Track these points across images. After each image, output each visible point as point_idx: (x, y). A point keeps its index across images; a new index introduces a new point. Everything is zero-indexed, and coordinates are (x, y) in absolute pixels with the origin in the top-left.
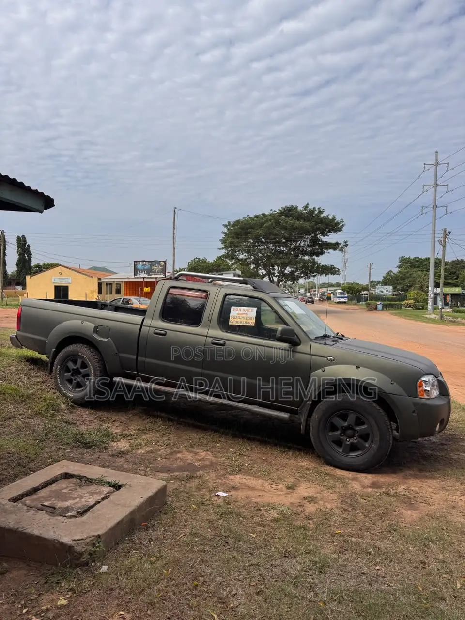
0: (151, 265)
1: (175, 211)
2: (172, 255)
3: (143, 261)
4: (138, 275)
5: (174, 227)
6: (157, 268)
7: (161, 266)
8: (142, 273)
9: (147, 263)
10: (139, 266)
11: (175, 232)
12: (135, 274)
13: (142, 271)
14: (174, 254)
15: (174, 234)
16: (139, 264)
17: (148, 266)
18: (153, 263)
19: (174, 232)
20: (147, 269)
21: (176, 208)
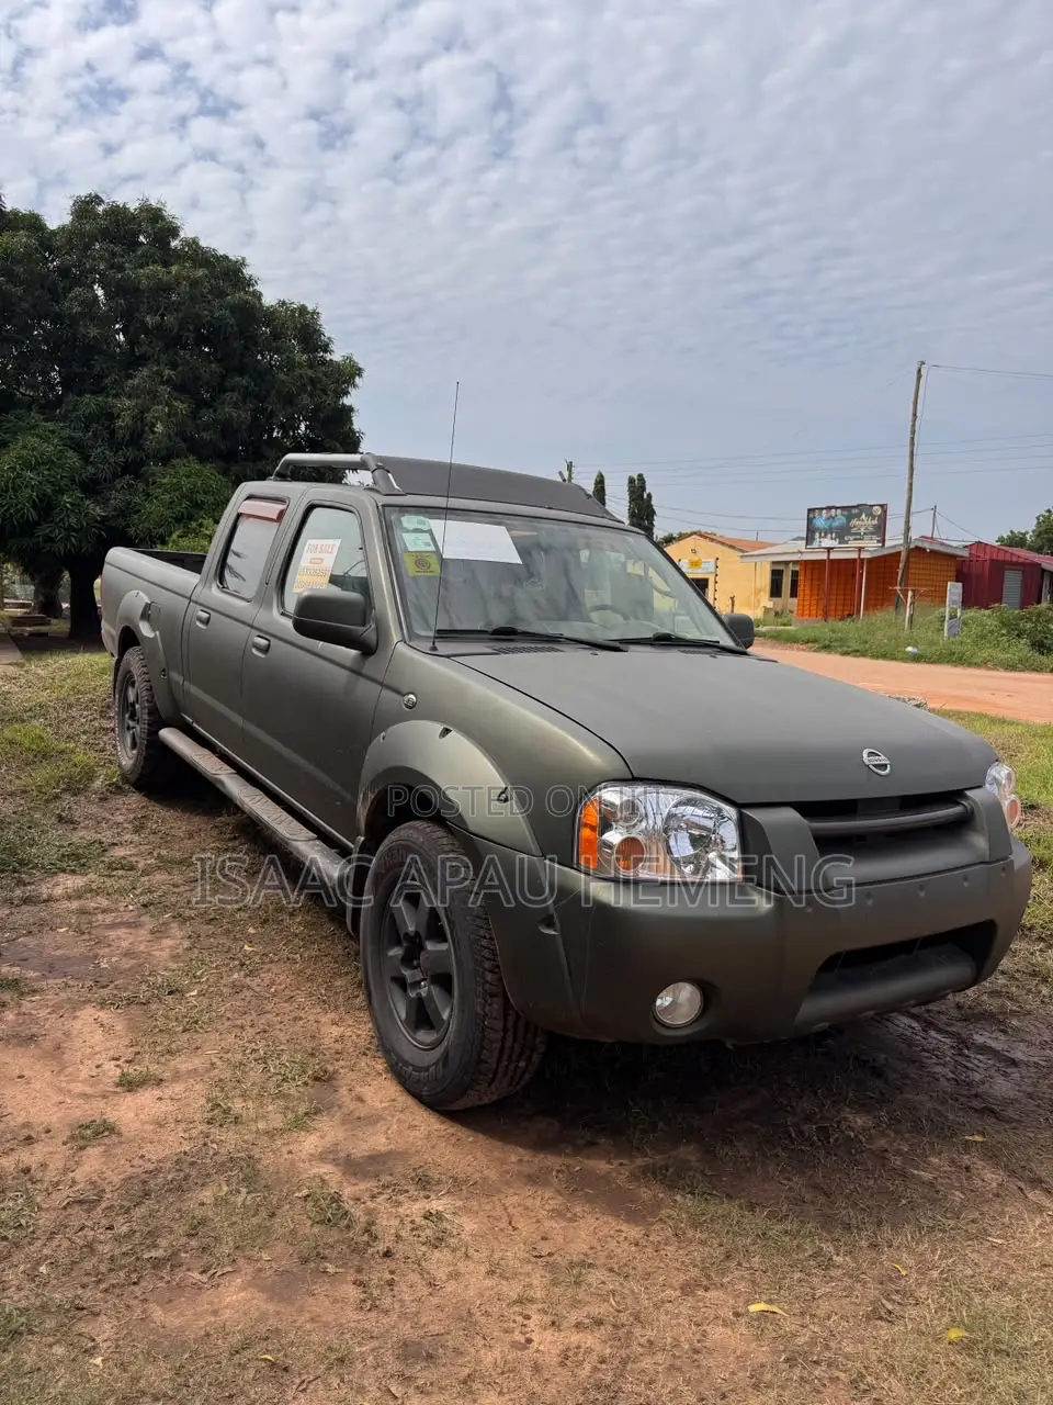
0: (849, 518)
1: (919, 371)
2: (906, 486)
3: (829, 508)
4: (816, 545)
5: (915, 415)
6: (865, 523)
7: (873, 517)
8: (825, 537)
9: (839, 511)
10: (820, 522)
11: (917, 428)
12: (809, 539)
13: (826, 532)
14: (911, 484)
15: (913, 432)
16: (820, 515)
17: (840, 520)
18: (855, 511)
19: (914, 425)
20: (837, 528)
21: (923, 363)
